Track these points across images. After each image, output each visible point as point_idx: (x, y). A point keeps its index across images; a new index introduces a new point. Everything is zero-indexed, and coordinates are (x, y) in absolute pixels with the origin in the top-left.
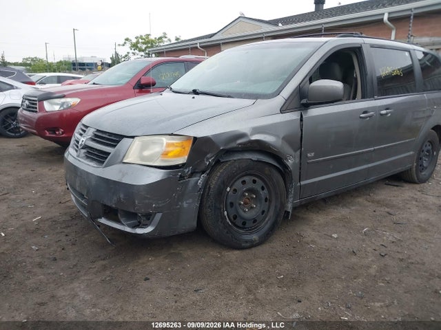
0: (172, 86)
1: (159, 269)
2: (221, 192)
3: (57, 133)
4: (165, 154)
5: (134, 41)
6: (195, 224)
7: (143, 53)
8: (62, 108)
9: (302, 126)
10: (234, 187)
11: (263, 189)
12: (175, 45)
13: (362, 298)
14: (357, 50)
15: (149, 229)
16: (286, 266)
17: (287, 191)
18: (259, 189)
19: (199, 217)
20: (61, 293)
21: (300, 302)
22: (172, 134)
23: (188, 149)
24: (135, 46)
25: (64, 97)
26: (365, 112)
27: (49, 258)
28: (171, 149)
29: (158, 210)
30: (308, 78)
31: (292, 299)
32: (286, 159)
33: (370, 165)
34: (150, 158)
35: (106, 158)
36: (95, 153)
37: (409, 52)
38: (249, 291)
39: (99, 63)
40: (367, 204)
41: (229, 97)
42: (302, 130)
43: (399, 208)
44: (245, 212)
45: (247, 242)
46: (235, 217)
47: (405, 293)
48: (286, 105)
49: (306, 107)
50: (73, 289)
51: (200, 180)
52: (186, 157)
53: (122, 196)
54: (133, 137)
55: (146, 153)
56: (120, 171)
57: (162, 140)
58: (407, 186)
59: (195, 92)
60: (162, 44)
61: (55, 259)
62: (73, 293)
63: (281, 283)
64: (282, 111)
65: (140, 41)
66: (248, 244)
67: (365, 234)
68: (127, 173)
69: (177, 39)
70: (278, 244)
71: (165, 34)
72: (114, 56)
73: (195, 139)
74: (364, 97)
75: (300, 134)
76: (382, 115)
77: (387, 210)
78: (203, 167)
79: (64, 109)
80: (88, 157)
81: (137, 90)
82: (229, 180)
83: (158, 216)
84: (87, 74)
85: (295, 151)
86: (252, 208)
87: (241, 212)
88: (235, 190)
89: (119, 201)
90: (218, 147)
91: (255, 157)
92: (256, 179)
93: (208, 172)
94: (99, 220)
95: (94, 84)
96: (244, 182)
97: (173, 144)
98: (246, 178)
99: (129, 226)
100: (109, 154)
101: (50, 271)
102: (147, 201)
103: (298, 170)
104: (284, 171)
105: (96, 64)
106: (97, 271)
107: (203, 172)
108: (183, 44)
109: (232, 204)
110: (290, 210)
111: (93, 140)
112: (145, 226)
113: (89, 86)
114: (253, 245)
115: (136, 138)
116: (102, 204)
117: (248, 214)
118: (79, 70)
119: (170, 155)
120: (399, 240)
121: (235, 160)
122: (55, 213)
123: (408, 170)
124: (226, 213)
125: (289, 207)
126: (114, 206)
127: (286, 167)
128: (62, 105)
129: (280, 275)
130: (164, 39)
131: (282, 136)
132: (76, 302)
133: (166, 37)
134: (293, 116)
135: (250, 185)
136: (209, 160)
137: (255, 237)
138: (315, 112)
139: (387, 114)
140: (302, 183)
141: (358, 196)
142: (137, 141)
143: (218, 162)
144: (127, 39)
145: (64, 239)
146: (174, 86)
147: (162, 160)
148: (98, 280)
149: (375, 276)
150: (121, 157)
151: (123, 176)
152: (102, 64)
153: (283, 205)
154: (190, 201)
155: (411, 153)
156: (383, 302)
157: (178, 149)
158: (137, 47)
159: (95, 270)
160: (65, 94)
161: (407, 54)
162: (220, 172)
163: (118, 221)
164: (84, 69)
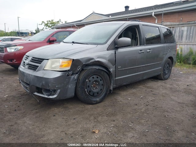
0: (64, 41)
1: (59, 112)
2: (84, 81)
3: (13, 61)
4: (61, 66)
5: (46, 23)
6: (74, 94)
7: (50, 28)
8: (15, 51)
9: (115, 56)
10: (89, 80)
11: (101, 80)
12: (65, 25)
13: (137, 119)
14: (137, 27)
15: (55, 96)
16: (110, 110)
17: (111, 82)
18: (99, 80)
19: (75, 91)
20: (19, 122)
21: (114, 121)
22: (64, 58)
23: (71, 64)
24: (46, 25)
25: (16, 46)
26: (141, 51)
27: (13, 110)
28: (64, 64)
29: (59, 88)
30: (118, 37)
31: (112, 120)
32: (110, 68)
33: (144, 72)
34: (55, 68)
35: (37, 68)
36: (32, 66)
37: (158, 28)
38: (95, 118)
39: (30, 33)
40: (143, 88)
41: (87, 44)
42: (115, 57)
43: (155, 89)
44: (94, 89)
45: (94, 101)
46: (90, 92)
47: (154, 117)
48: (109, 47)
49: (117, 48)
50: (24, 120)
51: (76, 76)
52: (70, 67)
53: (44, 83)
54: (48, 59)
55: (53, 66)
56: (43, 73)
57: (60, 60)
58: (160, 81)
59: (73, 42)
60: (59, 24)
61: (15, 110)
62: (24, 121)
63: (107, 115)
64: (108, 50)
65: (49, 22)
66: (95, 102)
67: (141, 98)
68: (46, 74)
69: (66, 22)
70: (107, 102)
71: (60, 20)
72: (37, 29)
73: (73, 60)
74: (140, 45)
75: (115, 59)
76: (148, 52)
77: (151, 90)
78: (77, 71)
79: (16, 51)
80: (29, 68)
81: (48, 43)
82: (88, 77)
83: (59, 91)
84: (24, 37)
85: (113, 66)
86: (97, 88)
87: (92, 89)
88: (90, 81)
89: (43, 85)
90: (83, 63)
91: (97, 68)
92: (98, 77)
93: (79, 73)
94: (34, 93)
95: (29, 40)
96: (93, 78)
97: (64, 62)
98: (94, 76)
99: (47, 95)
100: (38, 66)
101: (14, 114)
102: (54, 85)
103: (115, 73)
104: (109, 73)
105: (28, 33)
106: (34, 114)
107: (77, 74)
108: (69, 24)
109: (88, 86)
110: (112, 89)
111: (31, 61)
112: (53, 95)
113: (27, 41)
114: (97, 103)
115: (49, 60)
116: (36, 86)
117: (95, 90)
118: (21, 36)
119: (63, 66)
120: (154, 100)
121: (89, 69)
122: (14, 93)
123: (160, 75)
124: (86, 90)
125: (112, 88)
126: (40, 87)
127: (110, 72)
128: (16, 49)
129: (107, 113)
130: (60, 22)
131: (108, 59)
132: (26, 124)
133: (60, 21)
134: (112, 52)
135: (95, 79)
136: (79, 68)
137: (98, 99)
138: (121, 50)
139: (149, 52)
140: (117, 78)
141: (140, 85)
142: (49, 61)
143: (83, 70)
144: (43, 22)
145: (19, 103)
146: (65, 41)
147: (60, 69)
148: (34, 117)
149: (143, 112)
150: (43, 67)
151: (44, 75)
152: (31, 33)
153: (109, 87)
154: (72, 85)
155: (161, 67)
156: (145, 120)
157: (67, 64)
158: (48, 25)
159: (33, 113)
160: (17, 44)
161: (157, 28)
162: (83, 74)
163: (42, 93)
164: (23, 35)
